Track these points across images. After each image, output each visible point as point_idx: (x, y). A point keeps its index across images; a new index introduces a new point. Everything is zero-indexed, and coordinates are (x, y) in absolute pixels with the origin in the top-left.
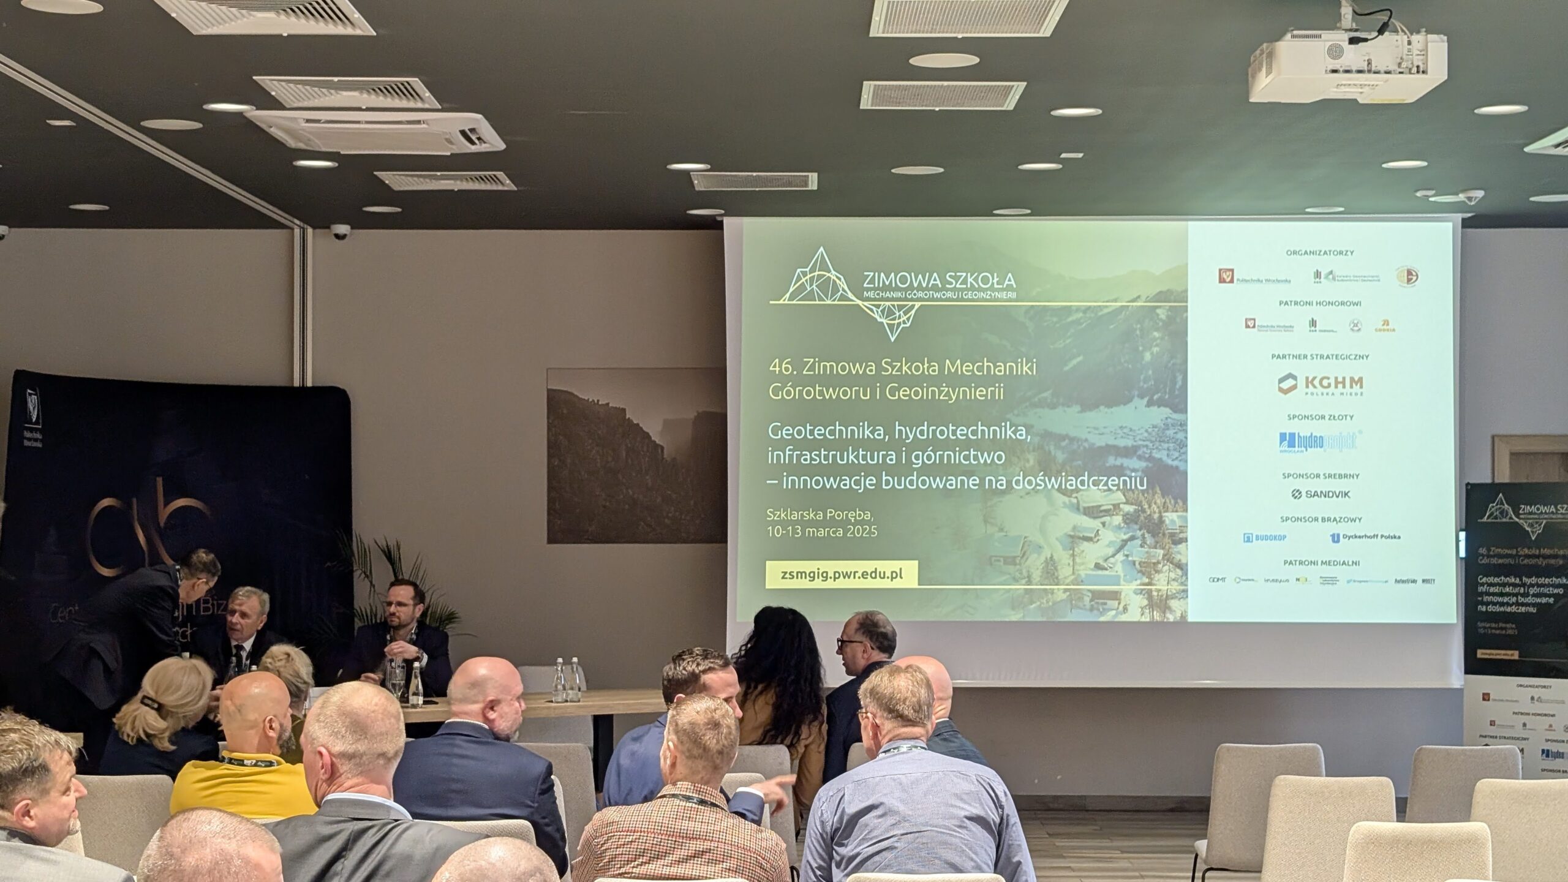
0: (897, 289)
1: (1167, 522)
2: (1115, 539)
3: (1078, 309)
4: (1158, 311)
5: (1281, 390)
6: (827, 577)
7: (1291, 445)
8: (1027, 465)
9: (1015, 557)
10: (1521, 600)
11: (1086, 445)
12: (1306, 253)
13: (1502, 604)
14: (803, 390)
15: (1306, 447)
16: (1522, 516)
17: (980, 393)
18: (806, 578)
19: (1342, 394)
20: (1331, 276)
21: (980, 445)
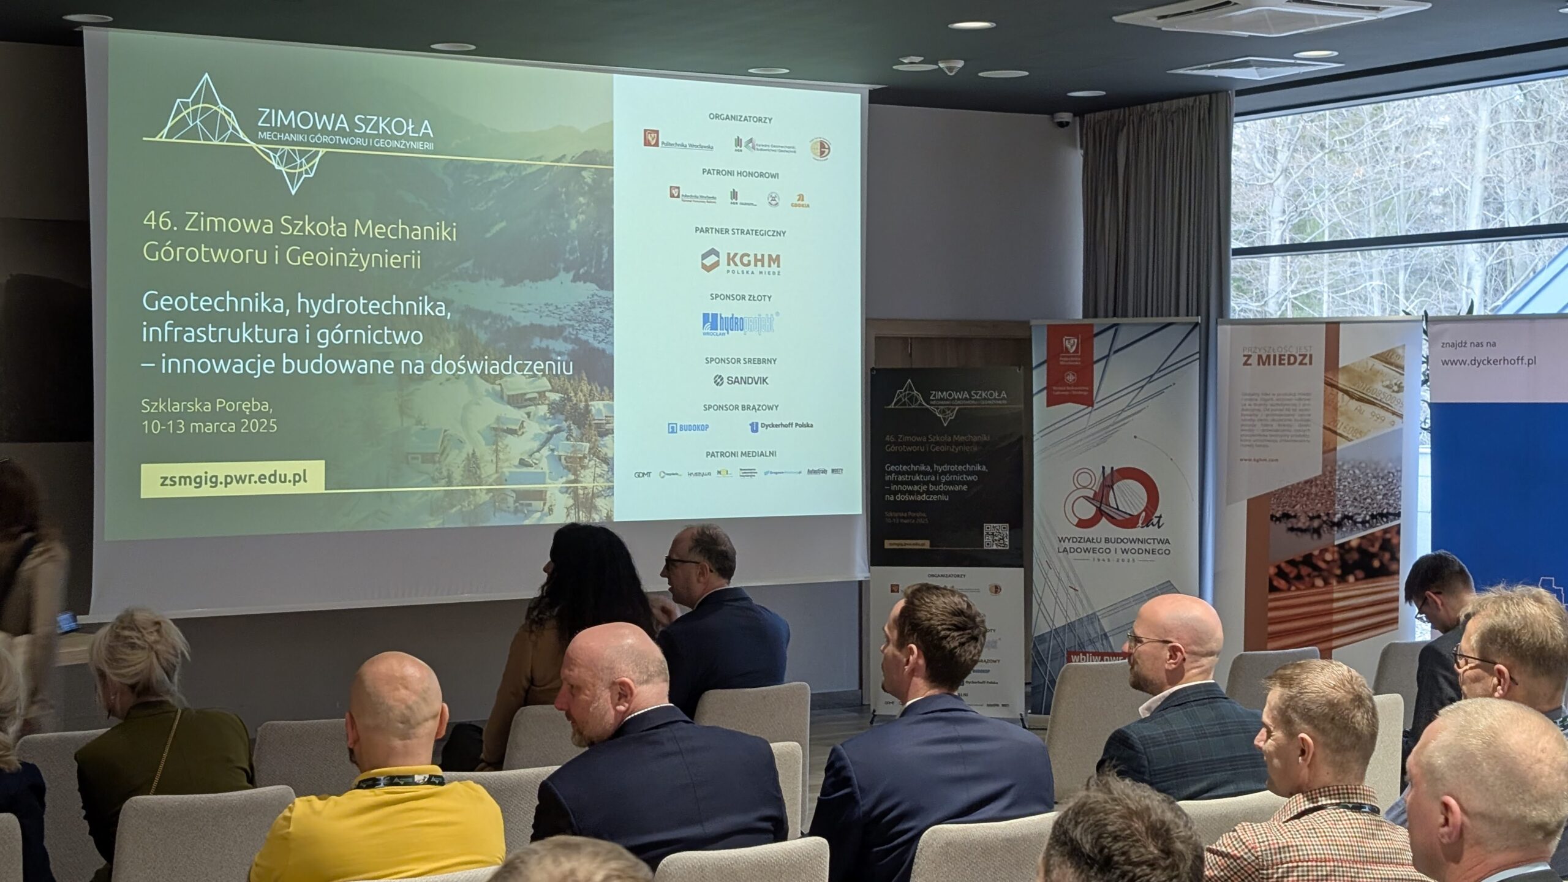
0: (298, 131)
1: (594, 411)
2: (540, 432)
3: (501, 166)
4: (584, 173)
5: (704, 266)
6: (216, 482)
7: (714, 327)
8: (447, 347)
9: (434, 454)
10: (932, 488)
11: (510, 324)
12: (727, 118)
13: (911, 493)
14: (185, 250)
15: (727, 330)
16: (932, 403)
17: (394, 261)
18: (190, 484)
19: (761, 273)
20: (751, 145)
21: (397, 323)
